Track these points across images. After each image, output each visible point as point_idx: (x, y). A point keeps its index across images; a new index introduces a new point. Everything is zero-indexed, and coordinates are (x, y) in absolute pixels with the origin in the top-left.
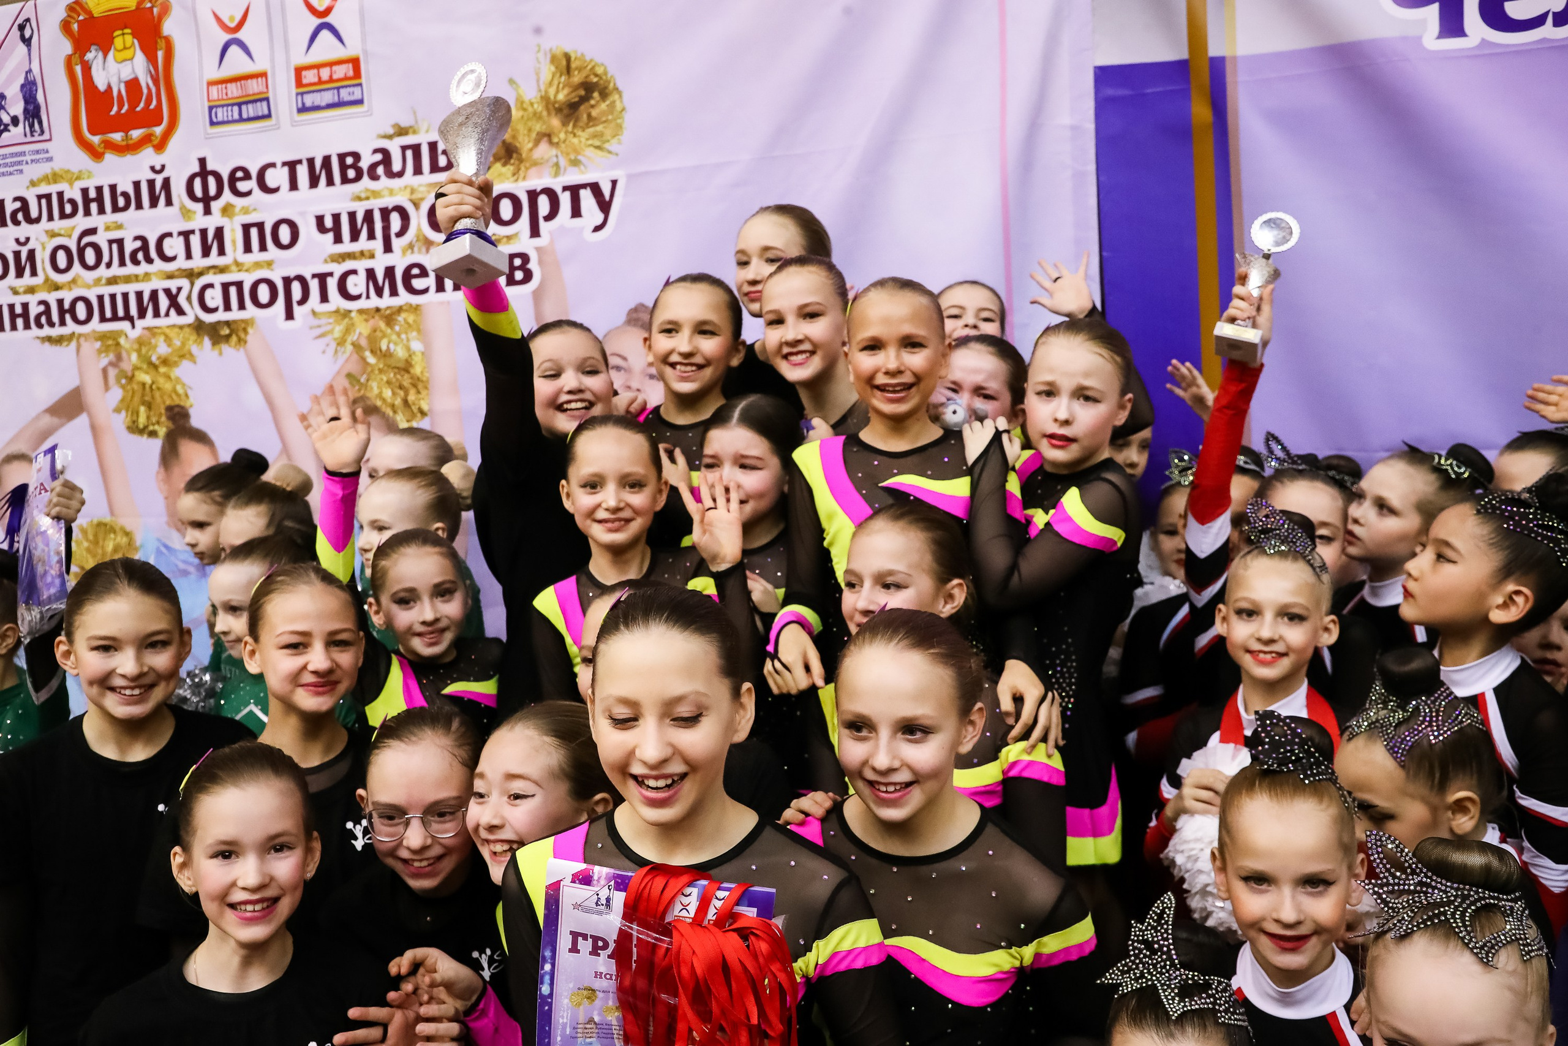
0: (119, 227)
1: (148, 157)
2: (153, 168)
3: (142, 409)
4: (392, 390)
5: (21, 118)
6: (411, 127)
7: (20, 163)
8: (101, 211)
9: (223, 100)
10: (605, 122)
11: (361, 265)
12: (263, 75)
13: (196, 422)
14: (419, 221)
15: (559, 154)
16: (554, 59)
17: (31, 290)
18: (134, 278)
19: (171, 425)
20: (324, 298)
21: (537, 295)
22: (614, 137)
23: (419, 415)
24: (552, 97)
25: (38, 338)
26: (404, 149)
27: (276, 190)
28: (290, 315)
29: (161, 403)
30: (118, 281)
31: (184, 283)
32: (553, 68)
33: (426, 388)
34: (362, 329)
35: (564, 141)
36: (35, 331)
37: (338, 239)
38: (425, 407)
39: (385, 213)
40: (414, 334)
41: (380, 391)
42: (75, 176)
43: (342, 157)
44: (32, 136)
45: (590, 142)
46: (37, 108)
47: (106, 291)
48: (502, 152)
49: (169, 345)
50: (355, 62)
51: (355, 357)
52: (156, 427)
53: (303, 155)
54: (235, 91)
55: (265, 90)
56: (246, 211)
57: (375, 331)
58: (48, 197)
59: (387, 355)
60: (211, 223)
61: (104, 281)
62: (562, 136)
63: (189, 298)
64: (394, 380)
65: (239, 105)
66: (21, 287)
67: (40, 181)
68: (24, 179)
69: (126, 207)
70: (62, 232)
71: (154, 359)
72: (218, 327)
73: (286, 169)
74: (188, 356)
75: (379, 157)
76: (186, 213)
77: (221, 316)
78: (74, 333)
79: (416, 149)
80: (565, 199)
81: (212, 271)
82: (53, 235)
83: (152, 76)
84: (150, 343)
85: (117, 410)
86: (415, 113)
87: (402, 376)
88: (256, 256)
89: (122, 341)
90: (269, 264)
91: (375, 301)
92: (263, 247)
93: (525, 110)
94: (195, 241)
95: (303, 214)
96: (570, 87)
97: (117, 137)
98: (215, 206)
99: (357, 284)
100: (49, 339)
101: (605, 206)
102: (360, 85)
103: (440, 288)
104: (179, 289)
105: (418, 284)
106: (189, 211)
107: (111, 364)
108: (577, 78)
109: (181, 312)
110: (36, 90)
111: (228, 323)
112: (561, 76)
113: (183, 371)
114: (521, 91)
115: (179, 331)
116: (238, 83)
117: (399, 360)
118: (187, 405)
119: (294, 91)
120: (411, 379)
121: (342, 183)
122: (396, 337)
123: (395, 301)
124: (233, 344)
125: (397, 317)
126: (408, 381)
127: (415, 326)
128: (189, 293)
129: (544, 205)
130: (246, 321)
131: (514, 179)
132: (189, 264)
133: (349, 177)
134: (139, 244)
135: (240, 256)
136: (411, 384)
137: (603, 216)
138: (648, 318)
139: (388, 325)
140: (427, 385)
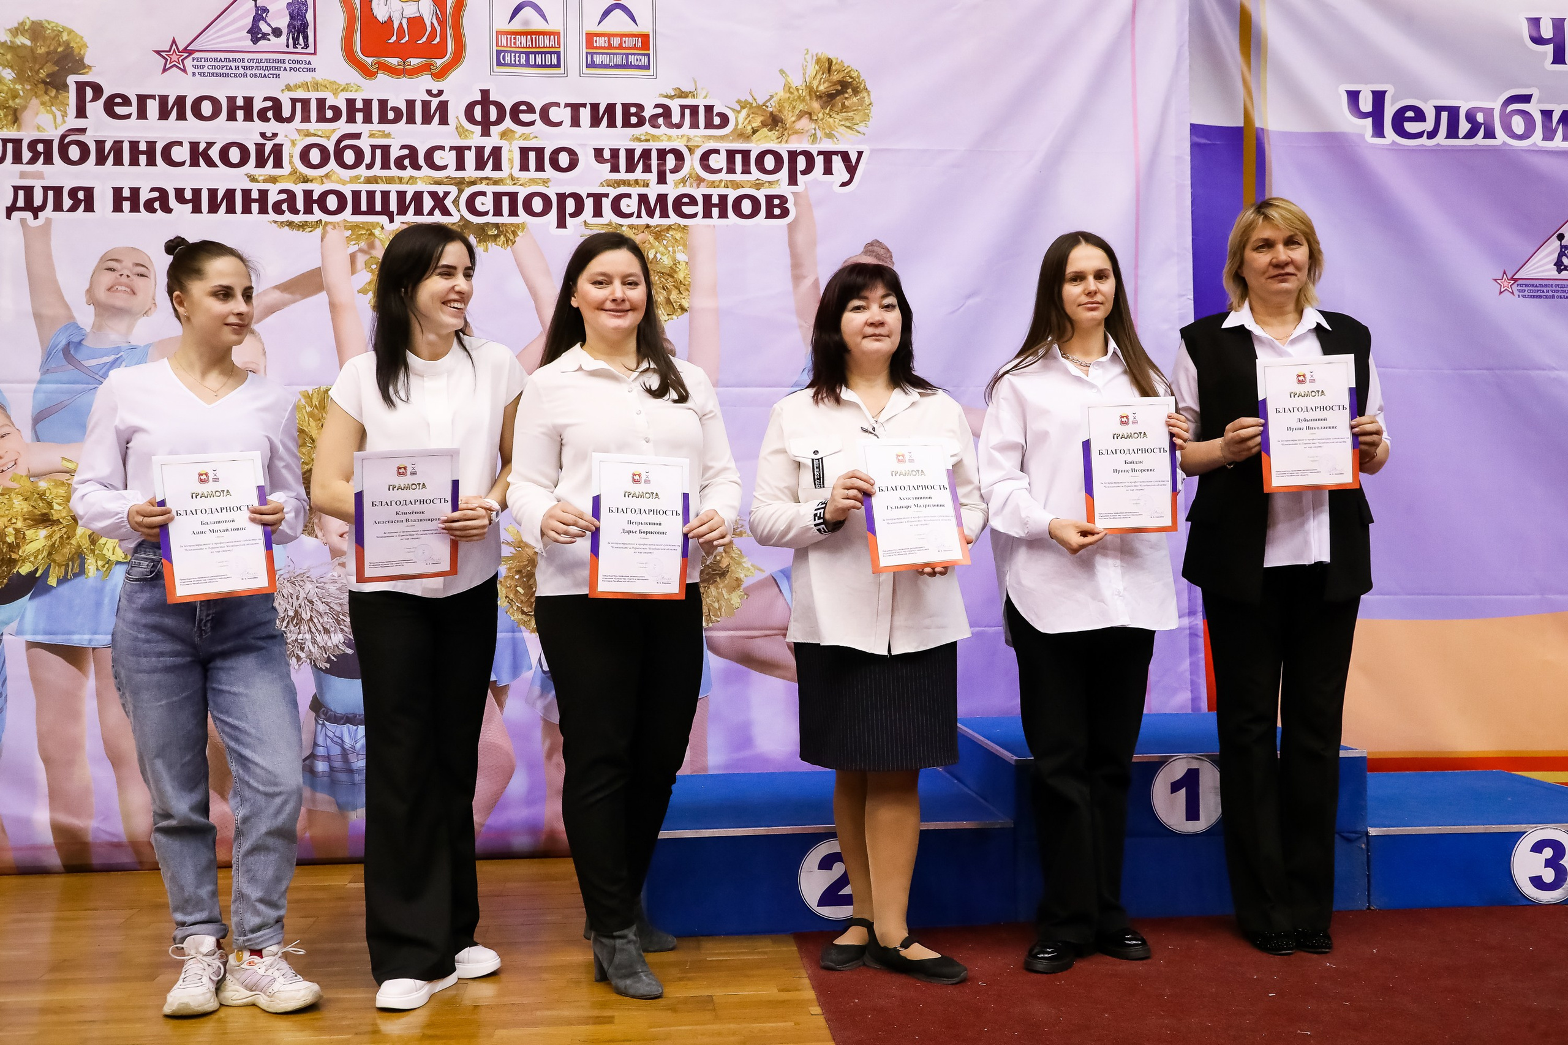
0: (388, 136)
1: (426, 82)
2: (429, 92)
5: (285, 31)
6: (690, 92)
7: (277, 68)
8: (368, 119)
9: (511, 47)
10: (853, 111)
11: (635, 191)
12: (558, 34)
14: (692, 163)
15: (817, 128)
16: (818, 61)
17: (273, 180)
18: (397, 180)
20: (598, 213)
21: (790, 226)
22: (861, 122)
23: (679, 310)
24: (815, 87)
25: (275, 222)
26: (683, 107)
27: (559, 124)
28: (561, 224)
30: (379, 180)
31: (454, 190)
32: (817, 68)
35: (822, 120)
36: (272, 216)
37: (615, 169)
38: (686, 305)
39: (662, 154)
42: (341, 89)
43: (626, 107)
44: (295, 47)
45: (842, 123)
46: (305, 26)
47: (364, 188)
48: (770, 121)
50: (645, 38)
53: (588, 100)
54: (524, 42)
55: (556, 46)
56: (525, 137)
58: (306, 103)
60: (489, 143)
61: (362, 179)
62: (821, 115)
63: (456, 202)
65: (527, 54)
66: (259, 176)
67: (297, 87)
68: (280, 84)
69: (397, 120)
70: (320, 133)
72: (486, 228)
73: (569, 109)
75: (660, 111)
76: (461, 131)
77: (490, 219)
78: (321, 220)
79: (694, 110)
80: (819, 161)
81: (484, 182)
82: (308, 134)
83: (438, 19)
85: (363, 291)
86: (695, 82)
87: (666, 280)
88: (532, 174)
89: (377, 232)
90: (545, 182)
91: (645, 219)
92: (540, 168)
93: (791, 93)
94: (470, 157)
95: (583, 145)
96: (830, 82)
97: (394, 61)
98: (494, 130)
99: (629, 205)
100: (290, 224)
101: (851, 169)
102: (648, 55)
103: (707, 214)
104: (446, 194)
105: (687, 210)
106: (466, 130)
107: (361, 250)
108: (836, 77)
109: (446, 212)
110: (306, 10)
111: (497, 226)
112: (823, 74)
114: (789, 80)
116: (529, 37)
117: (664, 267)
119: (585, 51)
120: (674, 282)
121: (623, 126)
122: (663, 249)
123: (665, 222)
124: (501, 242)
125: (665, 233)
126: (670, 284)
127: (682, 242)
128: (456, 197)
129: (801, 163)
130: (517, 226)
131: (777, 141)
132: (460, 174)
133: (632, 122)
134: (406, 152)
135: (516, 172)
136: (674, 285)
137: (849, 176)
138: (882, 252)
139: (656, 238)
140: (689, 288)
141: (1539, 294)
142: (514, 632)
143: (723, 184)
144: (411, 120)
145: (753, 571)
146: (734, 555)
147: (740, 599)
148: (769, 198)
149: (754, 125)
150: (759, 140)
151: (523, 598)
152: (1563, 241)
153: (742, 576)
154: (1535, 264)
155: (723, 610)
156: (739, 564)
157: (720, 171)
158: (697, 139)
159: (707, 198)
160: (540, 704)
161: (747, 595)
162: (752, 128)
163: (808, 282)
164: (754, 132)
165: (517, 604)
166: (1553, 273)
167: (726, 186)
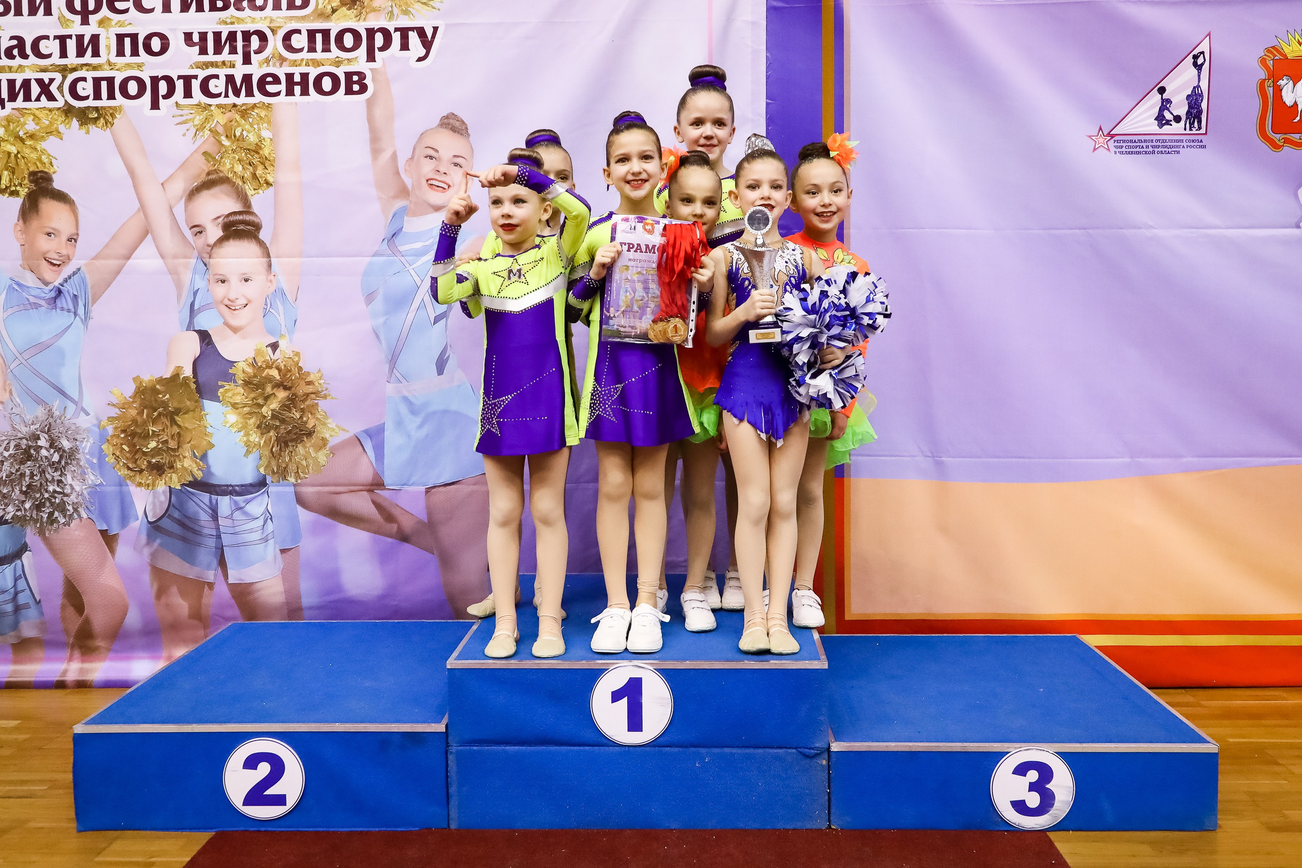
3: (6, 173)
4: (243, 166)
11: (222, 72)
13: (58, 184)
14: (275, 43)
15: (394, 5)
18: (7, 69)
19: (33, 187)
20: (188, 94)
21: (369, 102)
23: (265, 185)
27: (152, 10)
28: (155, 105)
29: (24, 170)
31: (58, 77)
33: (272, 165)
34: (220, 119)
37: (203, 51)
38: (271, 179)
39: (247, 35)
40: (265, 125)
41: (231, 166)
48: (349, 1)
49: (37, 124)
51: (213, 139)
52: (18, 188)
56: (120, 24)
57: (232, 121)
59: (241, 139)
60: (88, 32)
63: (60, 88)
64: (245, 159)
69: (6, 12)
71: (21, 134)
72: (87, 112)
74: (54, 133)
76: (63, 21)
77: (90, 103)
80: (396, 37)
81: (85, 68)
84: (20, 121)
88: (128, 59)
90: (140, 66)
91: (232, 99)
92: (135, 53)
94: (71, 45)
95: (174, 30)
98: (92, 18)
99: (218, 86)
101: (427, 44)
103: (290, 92)
104: (52, 81)
105: (271, 88)
106: (69, 20)
109: (51, 98)
111: (97, 109)
113: (50, 145)
115: (49, 113)
117: (250, 144)
118: (51, 171)
120: (260, 158)
121: (211, 10)
122: (249, 126)
123: (250, 100)
124: (100, 125)
125: (251, 112)
126: (256, 160)
127: (266, 119)
128: (61, 83)
129: (379, 39)
130: (114, 108)
131: (355, 19)
132: (63, 61)
133: (218, 6)
134: (15, 42)
135: (113, 58)
136: (260, 162)
137: (425, 51)
138: (457, 124)
139: (243, 117)
140: (273, 163)
141: (1138, 149)
142: (121, 485)
143: (304, 63)
144: (18, 13)
145: (338, 431)
146: (319, 417)
147: (327, 457)
148: (349, 75)
149: (334, 4)
150: (338, 19)
151: (128, 455)
152: (1164, 95)
153: (327, 436)
154: (1131, 120)
155: (311, 468)
156: (324, 424)
157: (301, 50)
158: (279, 20)
159: (290, 77)
160: (147, 551)
161: (333, 453)
162: (332, 7)
163: (386, 156)
164: (334, 11)
165: (123, 460)
166: (1154, 127)
167: (307, 65)
